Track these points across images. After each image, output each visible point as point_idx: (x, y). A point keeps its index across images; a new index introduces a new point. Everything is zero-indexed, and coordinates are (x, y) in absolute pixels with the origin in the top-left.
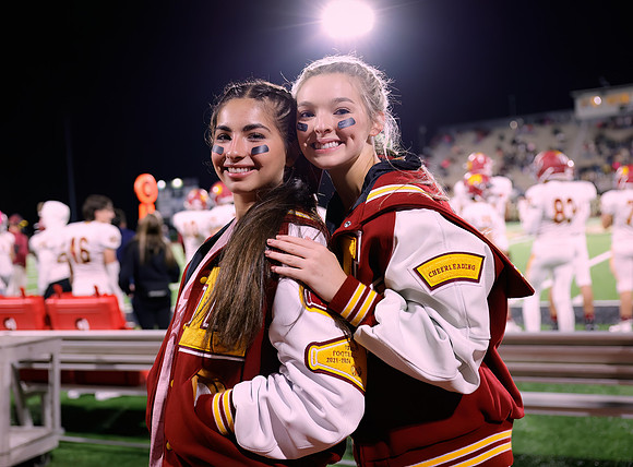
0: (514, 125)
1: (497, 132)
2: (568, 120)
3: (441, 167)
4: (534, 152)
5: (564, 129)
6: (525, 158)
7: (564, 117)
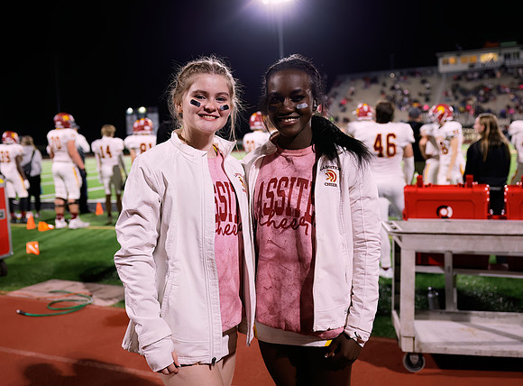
0: (392, 75)
1: (381, 80)
2: (432, 73)
3: (341, 105)
4: (408, 95)
5: (429, 79)
6: (402, 100)
7: (429, 72)
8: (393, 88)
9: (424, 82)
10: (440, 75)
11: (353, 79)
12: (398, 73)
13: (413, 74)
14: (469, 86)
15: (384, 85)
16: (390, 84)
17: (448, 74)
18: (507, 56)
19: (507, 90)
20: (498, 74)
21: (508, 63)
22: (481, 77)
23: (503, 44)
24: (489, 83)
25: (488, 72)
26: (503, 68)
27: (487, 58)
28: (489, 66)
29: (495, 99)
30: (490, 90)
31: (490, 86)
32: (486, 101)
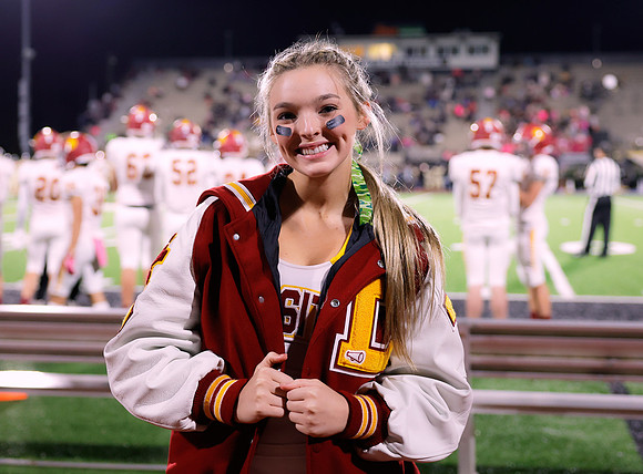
0: (229, 68)
1: (208, 74)
6: (238, 113)
8: (227, 90)
11: (161, 69)
12: (238, 63)
15: (213, 83)
16: (222, 82)
18: (410, 52)
19: (405, 106)
20: (395, 79)
21: (411, 63)
23: (406, 31)
25: (382, 75)
26: (405, 73)
28: (383, 65)
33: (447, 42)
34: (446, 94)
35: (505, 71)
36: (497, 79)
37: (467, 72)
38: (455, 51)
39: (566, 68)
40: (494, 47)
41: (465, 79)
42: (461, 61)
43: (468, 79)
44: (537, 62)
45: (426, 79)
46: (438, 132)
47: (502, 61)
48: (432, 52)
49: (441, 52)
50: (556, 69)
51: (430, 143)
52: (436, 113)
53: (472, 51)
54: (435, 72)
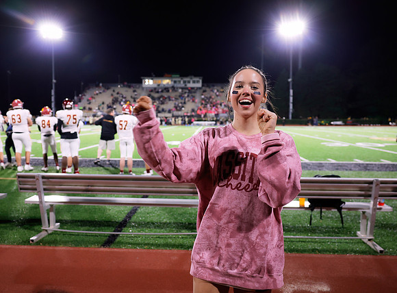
0: (119, 87)
1: (113, 88)
2: (139, 87)
3: (88, 100)
4: (125, 98)
5: (137, 90)
6: (122, 100)
7: (138, 86)
9: (134, 91)
10: (143, 88)
12: (122, 85)
13: (130, 87)
14: (156, 95)
15: (114, 91)
16: (117, 91)
17: (146, 88)
18: (175, 82)
19: (173, 99)
20: (170, 91)
21: (175, 85)
22: (162, 91)
23: (173, 76)
24: (165, 95)
25: (166, 89)
26: (173, 88)
27: (166, 82)
28: (167, 86)
29: (167, 103)
30: (166, 98)
31: (166, 96)
32: (163, 103)
33: (187, 79)
34: (186, 95)
35: (204, 88)
36: (202, 91)
37: (192, 88)
38: (189, 82)
39: (222, 88)
40: (201, 81)
41: (192, 90)
42: (191, 85)
43: (193, 90)
44: (214, 86)
45: (180, 90)
46: (183, 107)
47: (203, 86)
48: (182, 82)
49: (184, 82)
50: (219, 88)
51: (180, 110)
52: (183, 101)
53: (194, 82)
54: (182, 88)
